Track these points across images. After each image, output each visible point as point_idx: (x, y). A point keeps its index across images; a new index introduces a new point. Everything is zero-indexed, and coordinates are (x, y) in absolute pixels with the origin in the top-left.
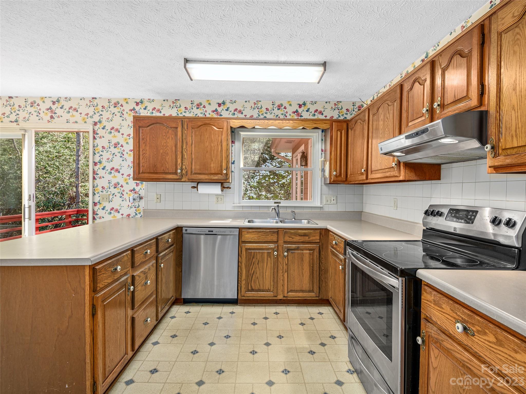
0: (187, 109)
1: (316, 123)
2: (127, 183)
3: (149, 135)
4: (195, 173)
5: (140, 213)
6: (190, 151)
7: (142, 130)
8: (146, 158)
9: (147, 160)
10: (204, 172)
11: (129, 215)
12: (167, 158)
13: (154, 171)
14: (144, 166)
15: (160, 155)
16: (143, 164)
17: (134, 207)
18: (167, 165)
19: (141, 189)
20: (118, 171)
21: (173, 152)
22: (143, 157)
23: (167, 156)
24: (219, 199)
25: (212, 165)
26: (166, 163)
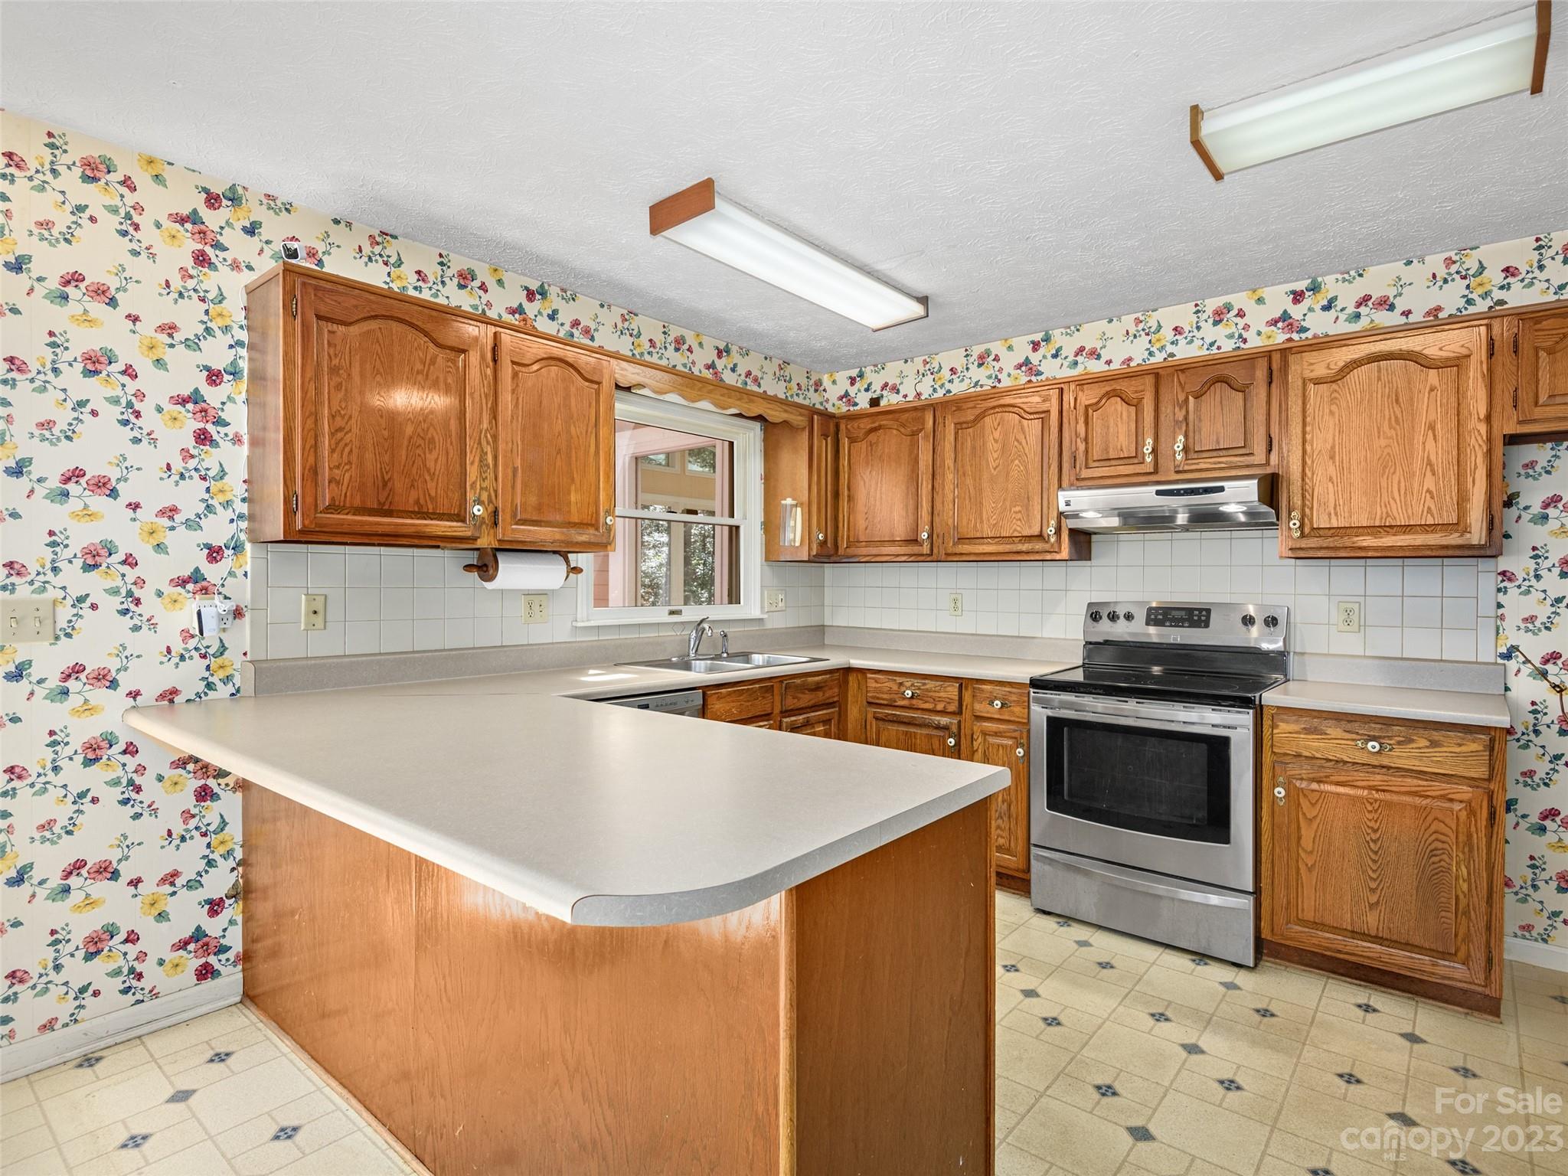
0: (423, 280)
1: (786, 411)
2: (159, 547)
3: (358, 357)
4: (524, 522)
5: (228, 679)
6: (507, 443)
7: (329, 331)
8: (347, 450)
9: (354, 458)
10: (551, 519)
11: (174, 692)
12: (431, 457)
13: (379, 503)
14: (338, 483)
15: (405, 443)
16: (336, 471)
17: (195, 654)
18: (431, 485)
19: (231, 574)
20: (104, 486)
21: (450, 436)
22: (337, 444)
23: (431, 451)
24: (536, 608)
25: (573, 498)
26: (428, 478)
